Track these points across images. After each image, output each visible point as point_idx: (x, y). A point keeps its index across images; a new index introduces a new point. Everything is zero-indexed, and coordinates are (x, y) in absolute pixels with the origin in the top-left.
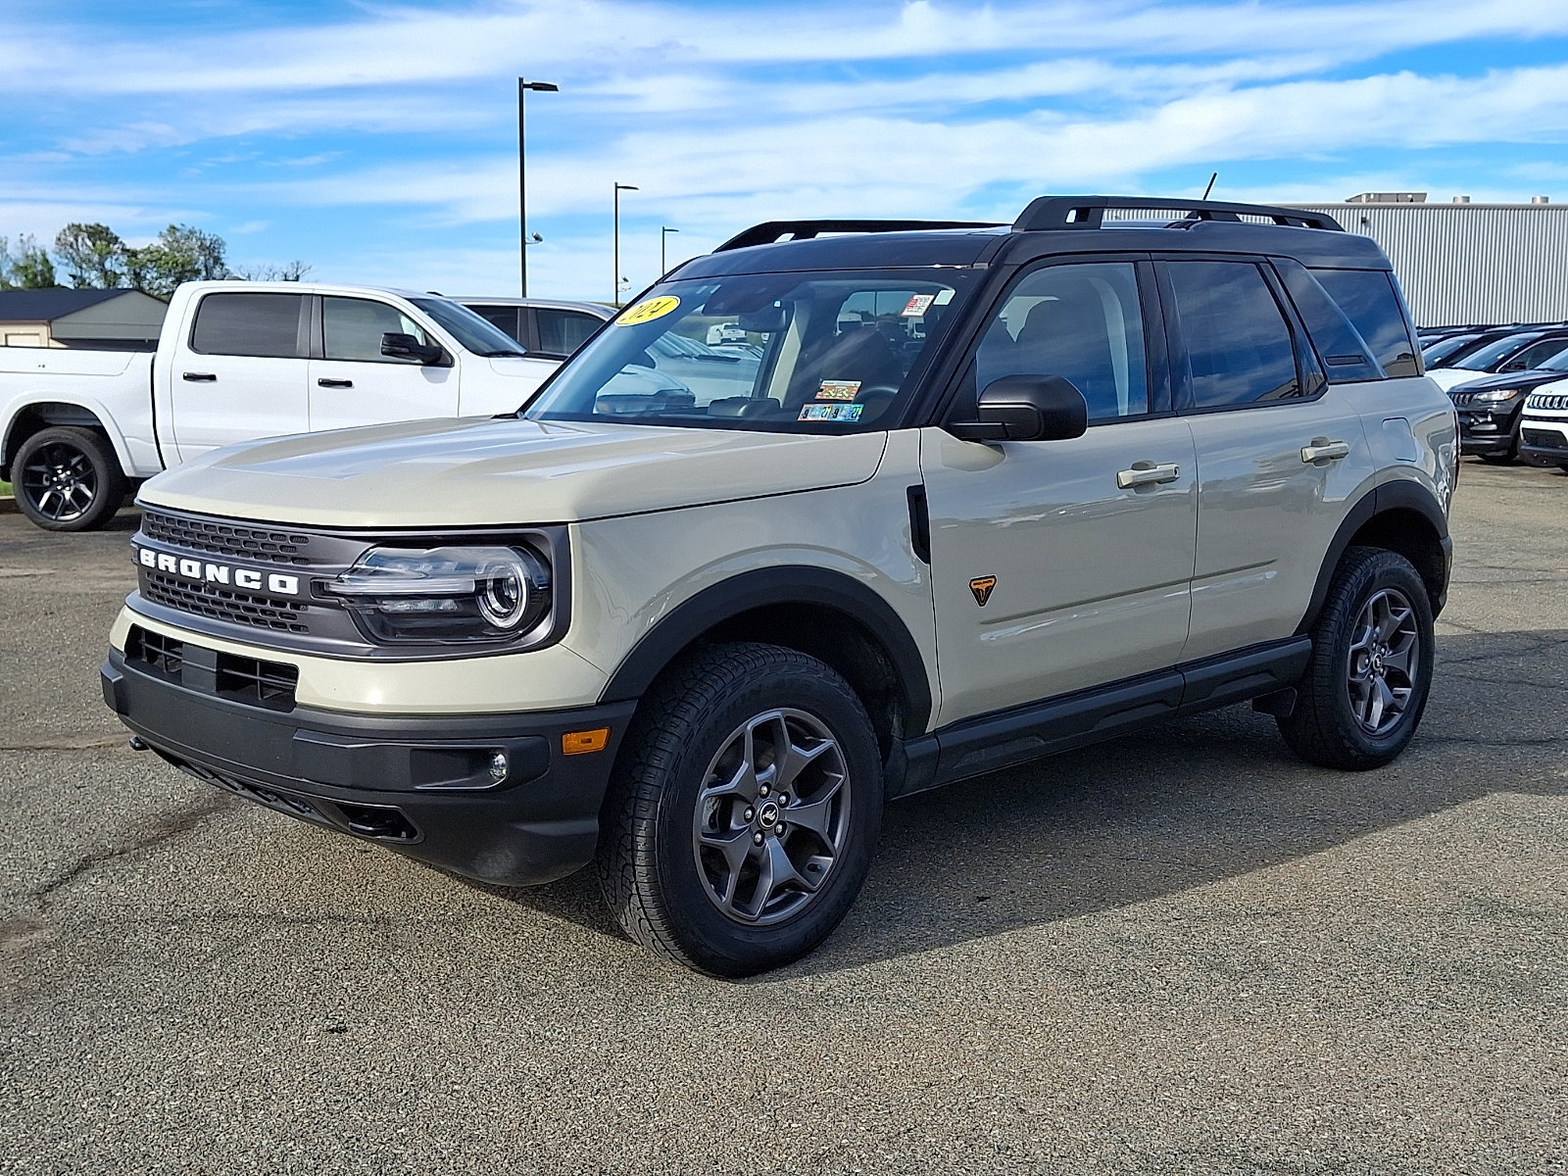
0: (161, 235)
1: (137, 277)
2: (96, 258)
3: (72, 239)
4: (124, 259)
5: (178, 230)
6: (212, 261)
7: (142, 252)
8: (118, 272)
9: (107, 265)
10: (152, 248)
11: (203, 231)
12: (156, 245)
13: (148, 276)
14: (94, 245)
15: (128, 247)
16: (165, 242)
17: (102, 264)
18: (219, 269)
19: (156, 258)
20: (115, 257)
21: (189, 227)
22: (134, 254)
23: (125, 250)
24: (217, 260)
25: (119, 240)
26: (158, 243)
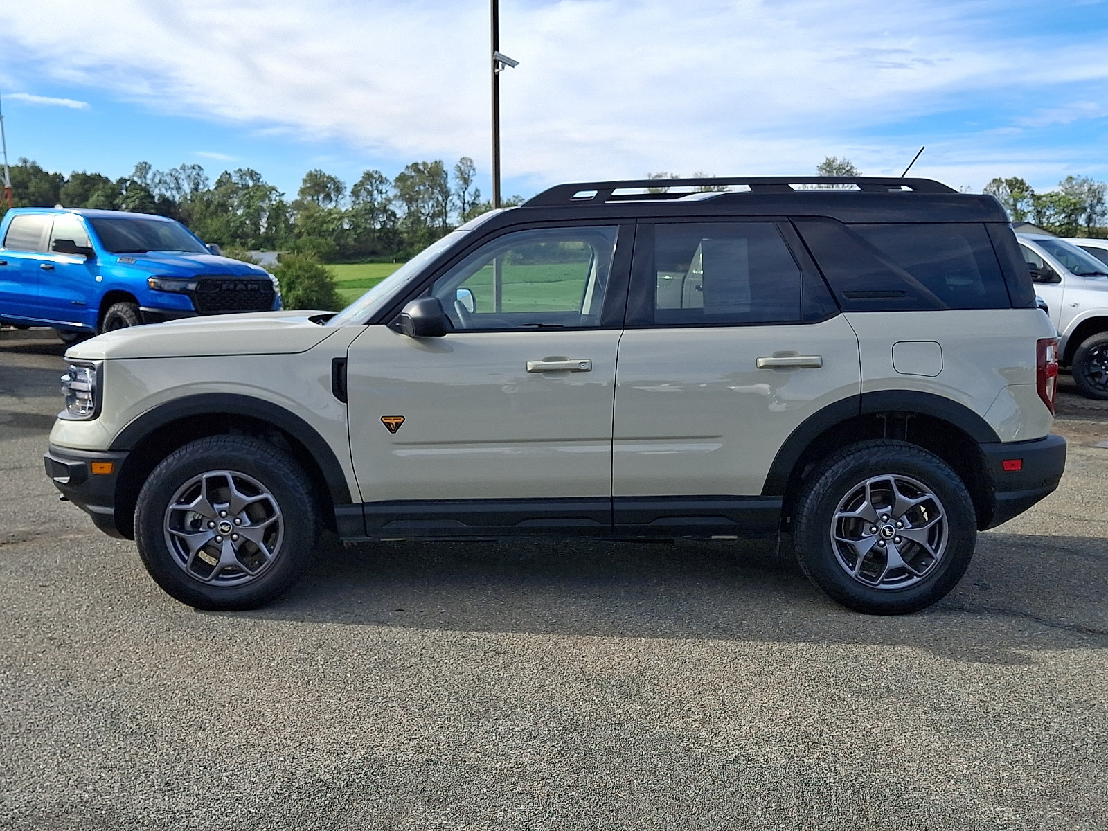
0: (1060, 184)
1: (1039, 214)
2: (1011, 201)
3: (995, 189)
4: (1031, 202)
5: (1074, 179)
6: (1096, 201)
7: (1044, 196)
8: (1025, 211)
9: (1019, 206)
10: (1052, 194)
11: (1094, 179)
12: (1056, 191)
13: (1048, 213)
14: (1011, 191)
15: (1035, 193)
16: (1062, 188)
17: (1015, 205)
18: (1100, 207)
19: (1054, 200)
20: (1026, 200)
21: (1083, 177)
22: (1039, 198)
23: (1033, 196)
24: (1100, 200)
25: (1030, 189)
26: (1057, 189)
